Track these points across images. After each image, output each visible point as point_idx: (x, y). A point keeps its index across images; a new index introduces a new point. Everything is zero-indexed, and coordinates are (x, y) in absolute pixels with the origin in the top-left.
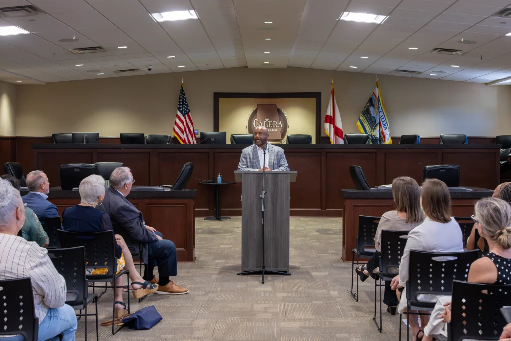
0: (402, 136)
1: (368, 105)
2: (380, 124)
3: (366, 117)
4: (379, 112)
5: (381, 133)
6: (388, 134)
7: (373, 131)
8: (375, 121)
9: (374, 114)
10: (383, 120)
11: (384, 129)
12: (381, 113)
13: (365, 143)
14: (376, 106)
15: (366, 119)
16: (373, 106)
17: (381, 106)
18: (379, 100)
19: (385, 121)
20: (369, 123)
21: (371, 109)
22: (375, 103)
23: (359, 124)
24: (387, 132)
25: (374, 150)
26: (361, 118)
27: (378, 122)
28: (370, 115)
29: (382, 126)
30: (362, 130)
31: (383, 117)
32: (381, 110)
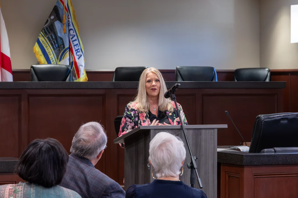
0: (117, 69)
1: (52, 17)
2: (70, 49)
3: (48, 38)
4: (69, 30)
5: (73, 64)
6: (83, 65)
7: (60, 60)
8: (63, 44)
9: (60, 32)
10: (76, 42)
11: (77, 57)
12: (71, 32)
13: (65, 79)
14: (65, 21)
15: (50, 40)
16: (60, 20)
17: (72, 20)
18: (68, 10)
19: (78, 44)
20: (53, 48)
21: (57, 24)
22: (64, 15)
23: (37, 48)
24: (81, 62)
25: (101, 92)
26: (41, 39)
27: (67, 46)
28: (55, 34)
29: (75, 52)
30: (42, 59)
31: (75, 38)
32: (71, 27)
